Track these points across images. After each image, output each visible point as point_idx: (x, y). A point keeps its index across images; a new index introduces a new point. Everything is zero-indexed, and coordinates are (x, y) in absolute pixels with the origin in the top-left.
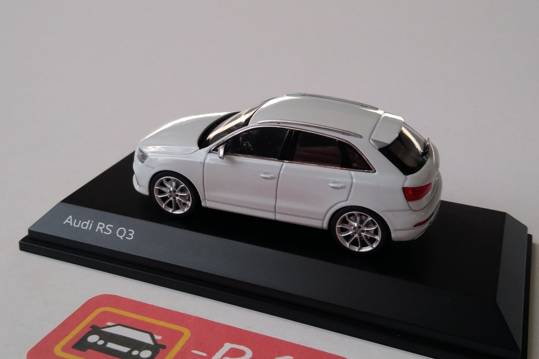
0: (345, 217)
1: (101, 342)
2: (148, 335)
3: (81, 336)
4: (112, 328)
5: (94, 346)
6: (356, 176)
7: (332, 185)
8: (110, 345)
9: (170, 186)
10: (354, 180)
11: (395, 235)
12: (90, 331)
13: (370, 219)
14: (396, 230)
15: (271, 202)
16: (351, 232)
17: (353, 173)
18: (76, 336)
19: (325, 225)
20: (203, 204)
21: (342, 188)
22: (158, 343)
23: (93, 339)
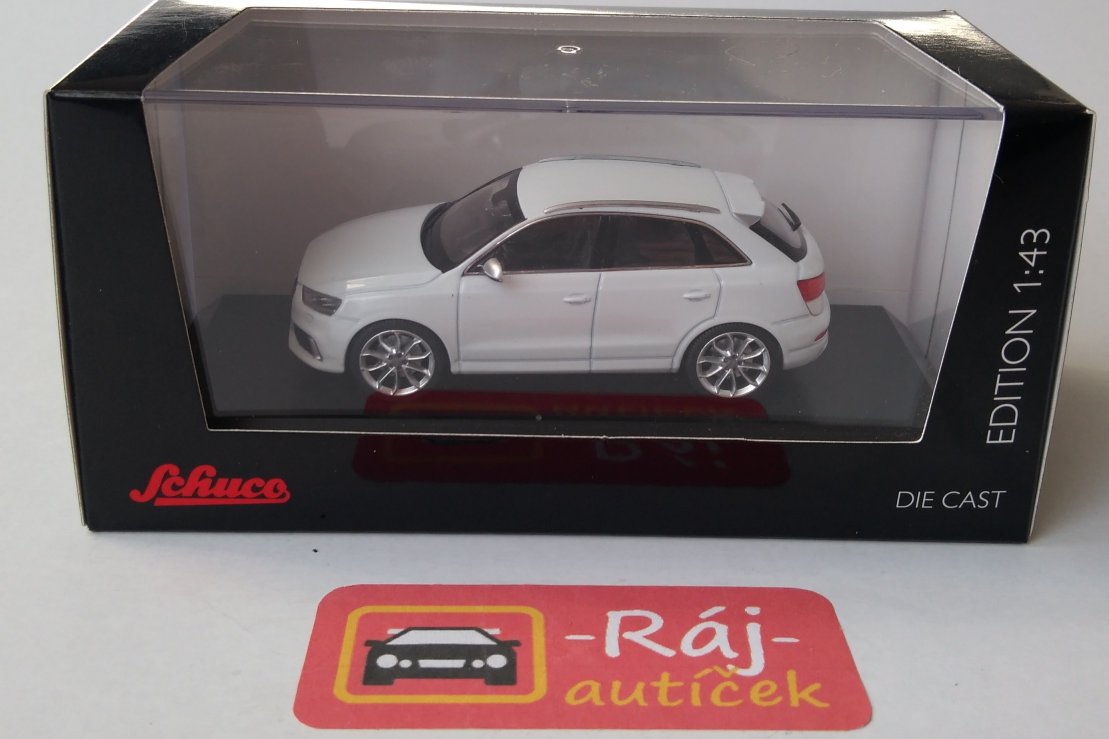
0: (711, 346)
1: (406, 664)
2: (473, 632)
3: (363, 663)
4: (403, 636)
5: (396, 671)
6: (727, 275)
7: (687, 295)
8: (424, 663)
9: (389, 349)
10: (722, 283)
11: (789, 359)
12: (370, 652)
13: (751, 340)
14: (791, 351)
15: (580, 343)
16: (720, 368)
17: (719, 271)
18: (354, 665)
19: (676, 365)
20: (454, 369)
21: (707, 297)
22: (502, 639)
23: (386, 661)
